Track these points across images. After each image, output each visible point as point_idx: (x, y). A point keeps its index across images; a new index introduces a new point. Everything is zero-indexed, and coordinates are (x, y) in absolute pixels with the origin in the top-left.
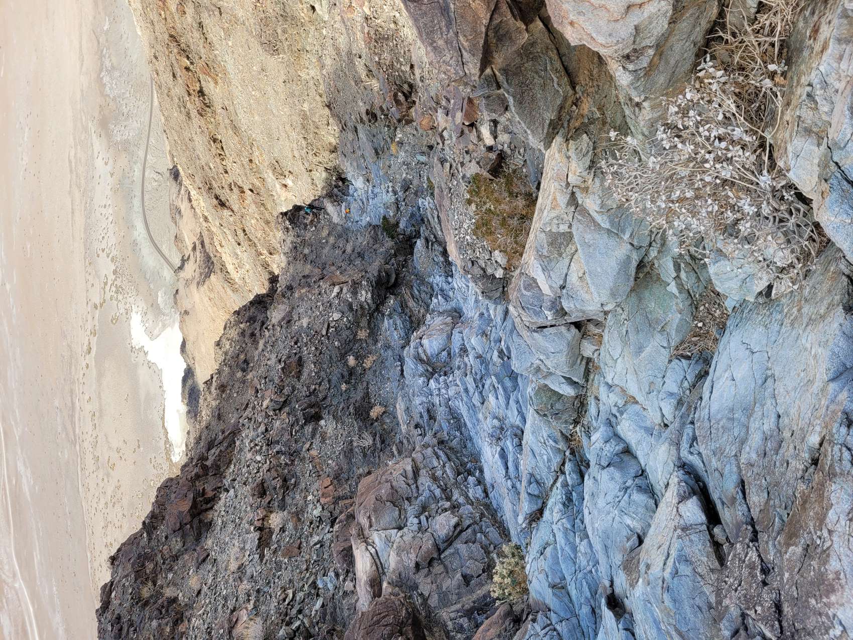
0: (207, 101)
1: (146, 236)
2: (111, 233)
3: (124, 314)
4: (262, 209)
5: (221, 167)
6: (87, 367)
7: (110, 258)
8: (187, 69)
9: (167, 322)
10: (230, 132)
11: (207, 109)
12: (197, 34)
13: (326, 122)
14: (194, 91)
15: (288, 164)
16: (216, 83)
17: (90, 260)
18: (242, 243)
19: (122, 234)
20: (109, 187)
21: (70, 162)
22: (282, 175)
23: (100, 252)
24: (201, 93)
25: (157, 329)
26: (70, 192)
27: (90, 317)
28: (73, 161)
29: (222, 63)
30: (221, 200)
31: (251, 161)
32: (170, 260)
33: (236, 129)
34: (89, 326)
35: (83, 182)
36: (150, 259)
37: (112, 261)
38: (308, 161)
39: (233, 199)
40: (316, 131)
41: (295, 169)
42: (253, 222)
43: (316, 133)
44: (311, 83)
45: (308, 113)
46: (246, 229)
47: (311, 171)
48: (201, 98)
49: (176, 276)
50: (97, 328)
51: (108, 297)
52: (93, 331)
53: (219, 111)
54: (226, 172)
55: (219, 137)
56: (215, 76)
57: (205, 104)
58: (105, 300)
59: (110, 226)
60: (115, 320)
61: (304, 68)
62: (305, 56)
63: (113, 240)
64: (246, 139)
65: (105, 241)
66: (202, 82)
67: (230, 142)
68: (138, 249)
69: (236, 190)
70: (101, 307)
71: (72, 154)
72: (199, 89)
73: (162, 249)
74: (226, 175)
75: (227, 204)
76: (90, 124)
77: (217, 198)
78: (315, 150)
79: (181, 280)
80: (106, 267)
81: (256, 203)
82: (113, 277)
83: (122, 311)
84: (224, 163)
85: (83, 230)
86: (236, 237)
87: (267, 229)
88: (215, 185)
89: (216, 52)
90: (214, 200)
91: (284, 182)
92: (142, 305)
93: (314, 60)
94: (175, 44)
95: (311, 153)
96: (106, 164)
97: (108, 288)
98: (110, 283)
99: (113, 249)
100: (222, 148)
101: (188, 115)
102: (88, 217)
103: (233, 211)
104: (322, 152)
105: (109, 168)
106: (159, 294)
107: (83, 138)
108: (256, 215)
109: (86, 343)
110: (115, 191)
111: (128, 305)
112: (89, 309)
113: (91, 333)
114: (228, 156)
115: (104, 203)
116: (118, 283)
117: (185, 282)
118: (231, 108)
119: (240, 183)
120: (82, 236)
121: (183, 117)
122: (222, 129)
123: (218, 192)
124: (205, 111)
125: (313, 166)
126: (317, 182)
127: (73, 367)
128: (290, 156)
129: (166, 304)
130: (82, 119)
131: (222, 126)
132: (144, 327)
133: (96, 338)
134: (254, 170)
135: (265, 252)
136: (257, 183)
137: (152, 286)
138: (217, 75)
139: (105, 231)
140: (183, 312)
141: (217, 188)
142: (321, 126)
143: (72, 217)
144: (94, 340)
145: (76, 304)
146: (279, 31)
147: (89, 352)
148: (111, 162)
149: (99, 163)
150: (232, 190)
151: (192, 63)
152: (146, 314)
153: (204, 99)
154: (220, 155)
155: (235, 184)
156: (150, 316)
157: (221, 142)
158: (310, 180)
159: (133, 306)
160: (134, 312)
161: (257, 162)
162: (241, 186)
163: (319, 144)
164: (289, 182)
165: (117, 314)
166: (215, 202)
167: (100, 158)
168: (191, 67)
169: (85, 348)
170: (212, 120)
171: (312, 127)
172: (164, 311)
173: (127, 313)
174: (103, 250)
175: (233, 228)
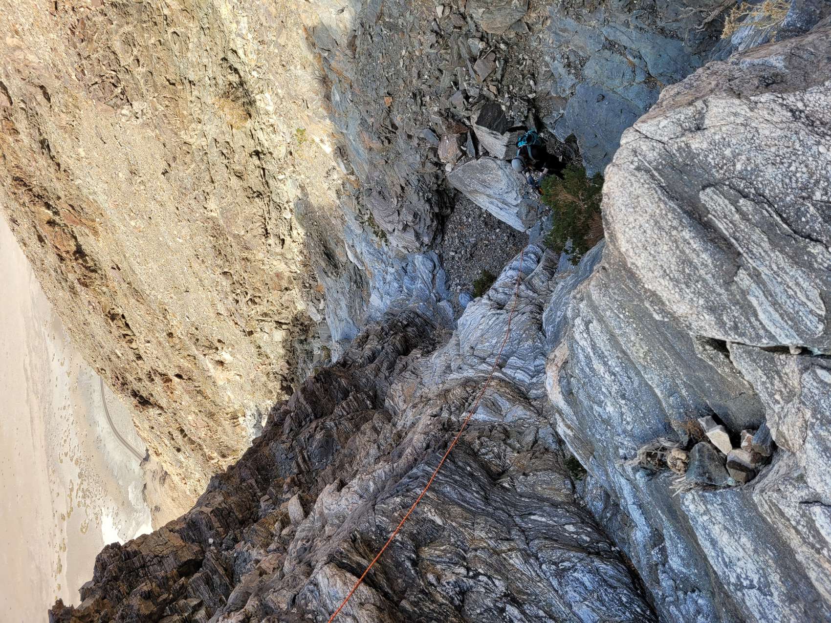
0: (91, 264)
1: (110, 430)
2: (72, 435)
3: (94, 519)
4: (199, 398)
5: (130, 352)
6: (59, 588)
7: (74, 462)
8: (51, 223)
9: (140, 519)
10: (133, 301)
11: (93, 275)
12: (43, 161)
13: (261, 231)
14: (68, 252)
15: (215, 330)
16: (96, 233)
17: (53, 466)
18: (182, 448)
19: (84, 433)
20: (67, 388)
21: (26, 370)
22: (210, 348)
23: (63, 457)
24: (80, 253)
25: (131, 529)
26: (27, 401)
27: (58, 533)
28: (29, 369)
29: (91, 197)
30: (141, 397)
31: (170, 335)
32: (137, 450)
33: (137, 294)
34: (58, 541)
35: (40, 387)
36: (115, 453)
37: (76, 464)
38: (241, 316)
39: (157, 390)
40: (245, 255)
41: (227, 336)
42: (190, 418)
43: (247, 259)
44: (214, 154)
45: (221, 222)
46: (185, 428)
47: (251, 333)
48: (80, 261)
49: (142, 468)
50: (66, 541)
51: (75, 503)
52: (62, 546)
53: (111, 273)
54: (139, 357)
55: (120, 311)
56: (91, 223)
57: (88, 268)
58: (72, 508)
59: (71, 427)
60: (85, 528)
61: (191, 122)
62: (188, 94)
63: (75, 442)
64: (154, 306)
65: (67, 445)
66: (79, 239)
67: (136, 315)
68: (102, 445)
69: (157, 379)
70: (69, 517)
71: (27, 362)
72: (74, 248)
73: (127, 441)
74: (140, 362)
75: (152, 400)
76: (43, 329)
77: (135, 394)
78: (250, 292)
79: (148, 473)
80: (70, 472)
81: (189, 392)
82: (79, 481)
83: (92, 516)
84: (134, 345)
85: (43, 438)
86: (172, 442)
87: (211, 423)
88: (130, 378)
89: (78, 182)
90: (132, 398)
91: (218, 358)
92: (112, 505)
93: (209, 101)
94: (23, 189)
95: (243, 300)
96: (62, 364)
97: (74, 494)
98: (76, 488)
99: (76, 451)
100: (127, 325)
101: (72, 289)
102: (48, 423)
103: (161, 408)
104: (264, 293)
105: (65, 368)
106: (129, 489)
107: (37, 344)
108: (193, 409)
109: (56, 561)
110: (73, 390)
111: (97, 509)
112: (56, 522)
113: (61, 548)
114: (137, 334)
115: (63, 404)
116: (85, 486)
117: (152, 474)
118: (124, 266)
119: (162, 369)
120: (43, 443)
121: (68, 295)
122: (120, 299)
123: (136, 386)
124: (90, 278)
125: (254, 323)
126: (267, 350)
127: (44, 592)
128: (212, 315)
129: (137, 500)
130: (34, 326)
131: (120, 294)
132: (117, 530)
133: (66, 553)
134: (178, 347)
135: (215, 455)
136: (185, 364)
137: (121, 483)
138: (93, 221)
139: (66, 434)
140: (153, 508)
141: (134, 382)
142: (254, 242)
143: (32, 425)
144: (64, 556)
145: (42, 519)
146: (117, 46)
147: (60, 571)
148: (67, 363)
149: (55, 365)
150: (153, 380)
151: (56, 213)
152: (117, 514)
153: (86, 261)
154: (125, 336)
155: (155, 372)
156: (122, 517)
157: (123, 316)
158: (253, 350)
159: (103, 509)
160: (104, 514)
161: (180, 336)
162: (164, 372)
163: (256, 280)
164: (226, 356)
165: (87, 522)
166: (135, 401)
167: (56, 360)
168: (57, 218)
169: (55, 566)
170: (104, 289)
171: (236, 250)
172: (136, 507)
173: (97, 518)
174: (66, 454)
175: (166, 430)
